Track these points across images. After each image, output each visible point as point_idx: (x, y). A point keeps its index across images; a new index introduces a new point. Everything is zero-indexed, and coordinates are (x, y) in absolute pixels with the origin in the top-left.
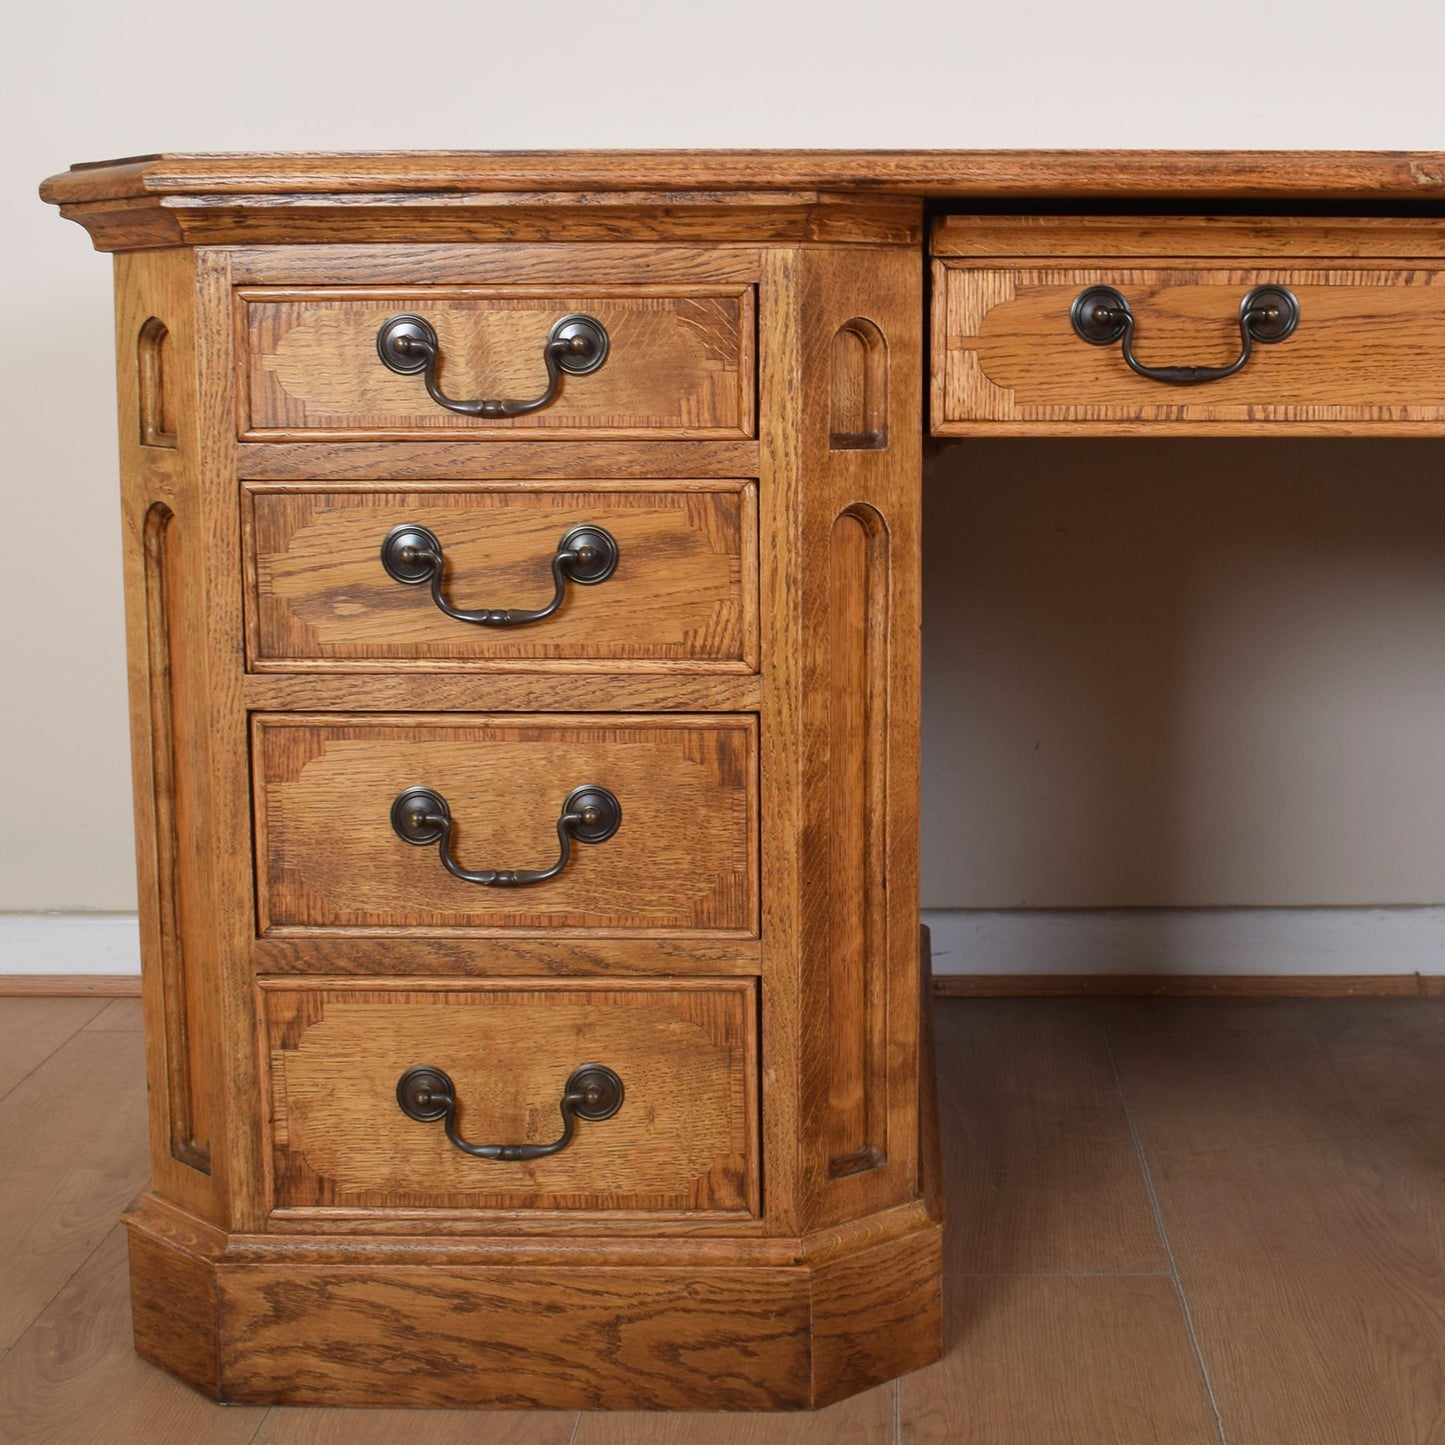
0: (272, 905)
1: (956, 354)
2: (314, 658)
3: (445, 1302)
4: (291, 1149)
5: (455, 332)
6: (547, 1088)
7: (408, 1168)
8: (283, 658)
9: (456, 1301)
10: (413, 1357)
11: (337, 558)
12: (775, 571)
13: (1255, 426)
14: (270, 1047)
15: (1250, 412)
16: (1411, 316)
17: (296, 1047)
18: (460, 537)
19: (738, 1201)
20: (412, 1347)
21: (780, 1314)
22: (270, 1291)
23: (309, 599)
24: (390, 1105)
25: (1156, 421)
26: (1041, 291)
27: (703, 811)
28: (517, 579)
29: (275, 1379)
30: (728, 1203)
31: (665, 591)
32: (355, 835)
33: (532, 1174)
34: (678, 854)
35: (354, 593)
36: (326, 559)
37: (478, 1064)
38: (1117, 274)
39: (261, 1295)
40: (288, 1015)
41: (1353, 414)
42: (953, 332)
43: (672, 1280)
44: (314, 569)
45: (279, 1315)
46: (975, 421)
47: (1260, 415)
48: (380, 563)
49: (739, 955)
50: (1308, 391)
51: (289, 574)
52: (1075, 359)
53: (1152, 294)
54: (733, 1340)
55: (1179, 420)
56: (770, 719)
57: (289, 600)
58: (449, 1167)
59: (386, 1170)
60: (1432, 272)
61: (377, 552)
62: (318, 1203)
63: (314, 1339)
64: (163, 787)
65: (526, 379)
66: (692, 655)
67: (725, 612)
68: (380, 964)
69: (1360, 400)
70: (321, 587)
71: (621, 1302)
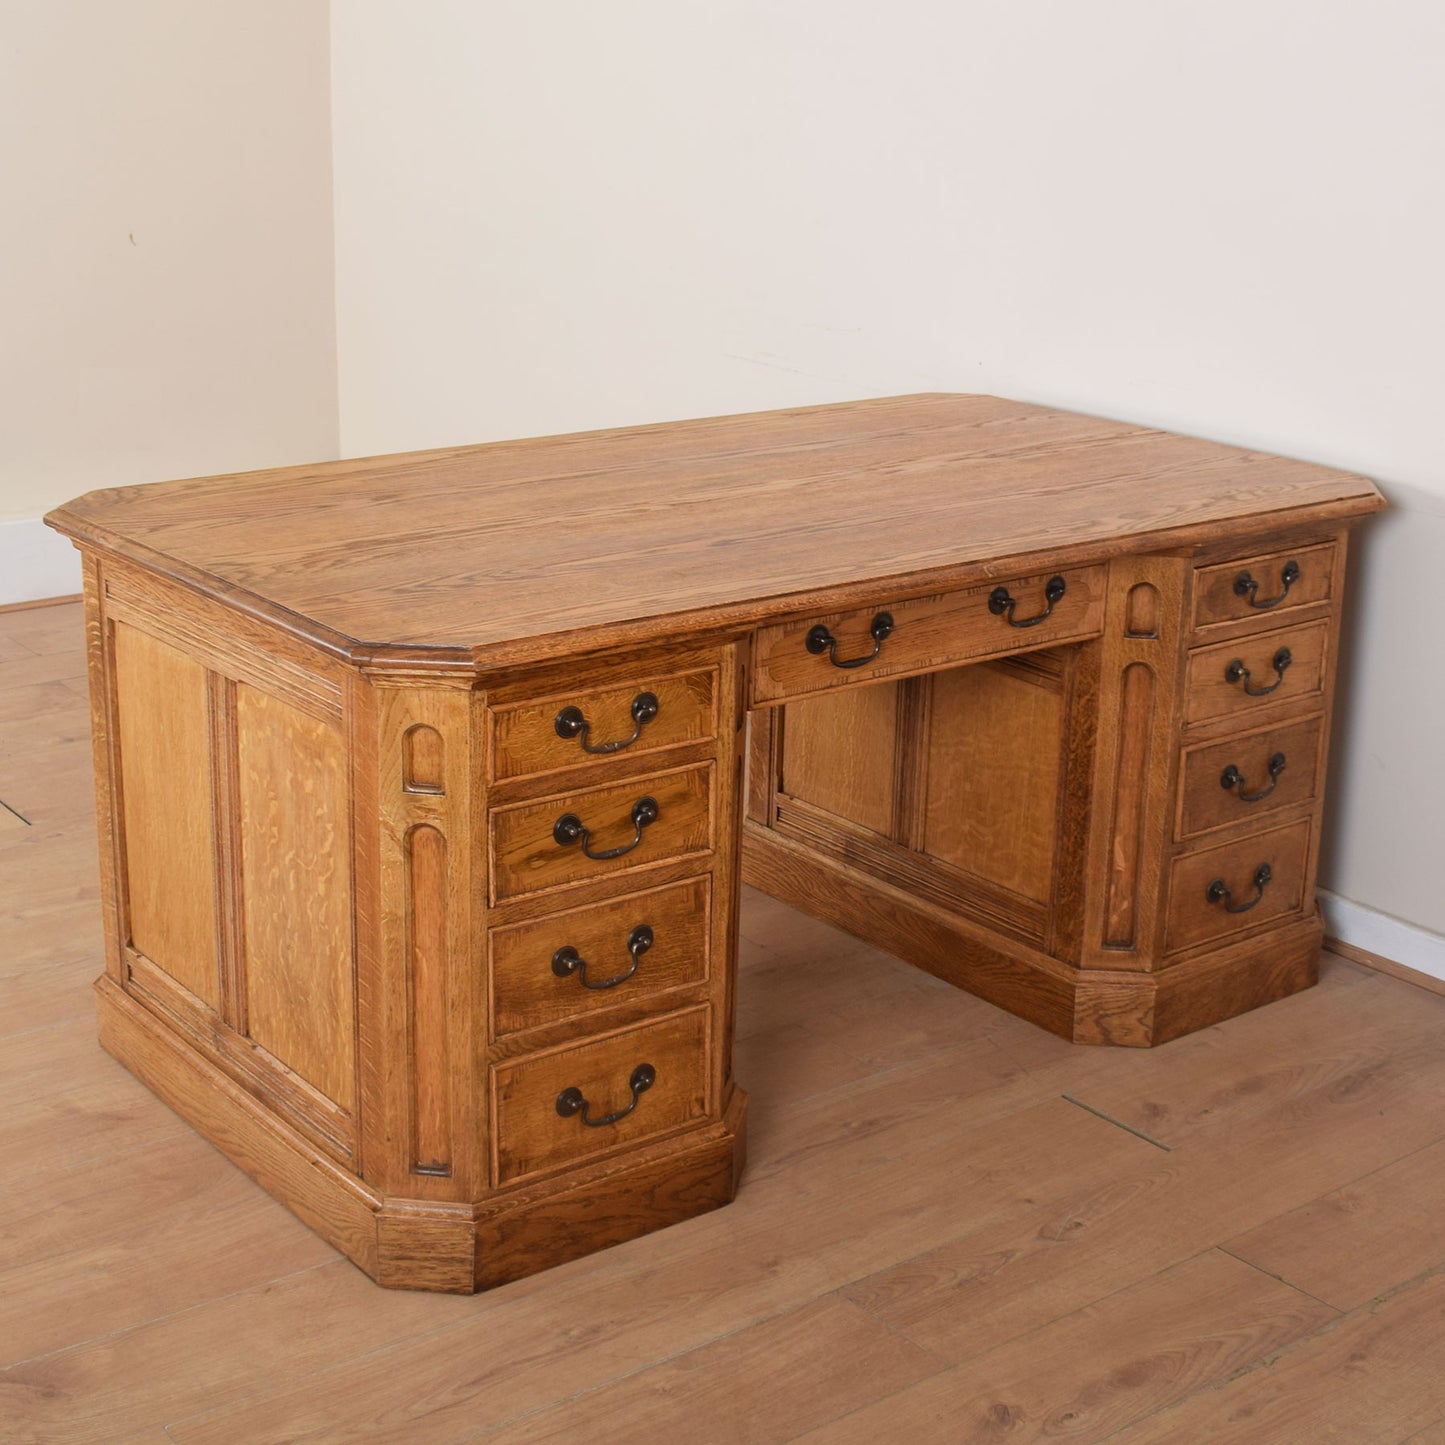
0: (496, 1026)
1: (760, 669)
2: (523, 893)
3: (579, 1205)
4: (508, 1150)
5: (592, 713)
6: (621, 1082)
7: (560, 1143)
8: (508, 897)
9: (584, 1203)
10: (564, 1238)
11: (534, 839)
12: (722, 802)
13: (876, 680)
14: (498, 1100)
15: (874, 674)
16: (933, 617)
17: (510, 1097)
18: (588, 816)
19: (702, 1112)
20: (564, 1233)
21: (722, 1161)
22: (499, 1228)
23: (519, 864)
24: (553, 1113)
25: (838, 686)
26: (794, 632)
27: (687, 925)
28: (613, 831)
29: (500, 1273)
30: (697, 1114)
31: (676, 822)
32: (535, 979)
33: (614, 1128)
34: (676, 949)
35: (541, 855)
36: (529, 841)
37: (593, 1079)
38: (824, 618)
39: (495, 1231)
40: (507, 1082)
41: (912, 667)
42: (759, 658)
43: (677, 1160)
44: (523, 847)
45: (503, 1239)
46: (767, 700)
47: (877, 675)
48: (552, 837)
49: (701, 991)
50: (894, 660)
51: (510, 852)
52: (807, 662)
53: (838, 625)
54: (702, 1181)
55: (847, 683)
56: (716, 874)
57: (511, 866)
58: (579, 1136)
59: (550, 1147)
60: (942, 594)
61: (551, 832)
62: (519, 1174)
63: (520, 1246)
64: (410, 976)
65: (621, 729)
66: (687, 851)
67: (701, 827)
68: (546, 1042)
69: (913, 660)
70: (525, 855)
71: (657, 1178)
